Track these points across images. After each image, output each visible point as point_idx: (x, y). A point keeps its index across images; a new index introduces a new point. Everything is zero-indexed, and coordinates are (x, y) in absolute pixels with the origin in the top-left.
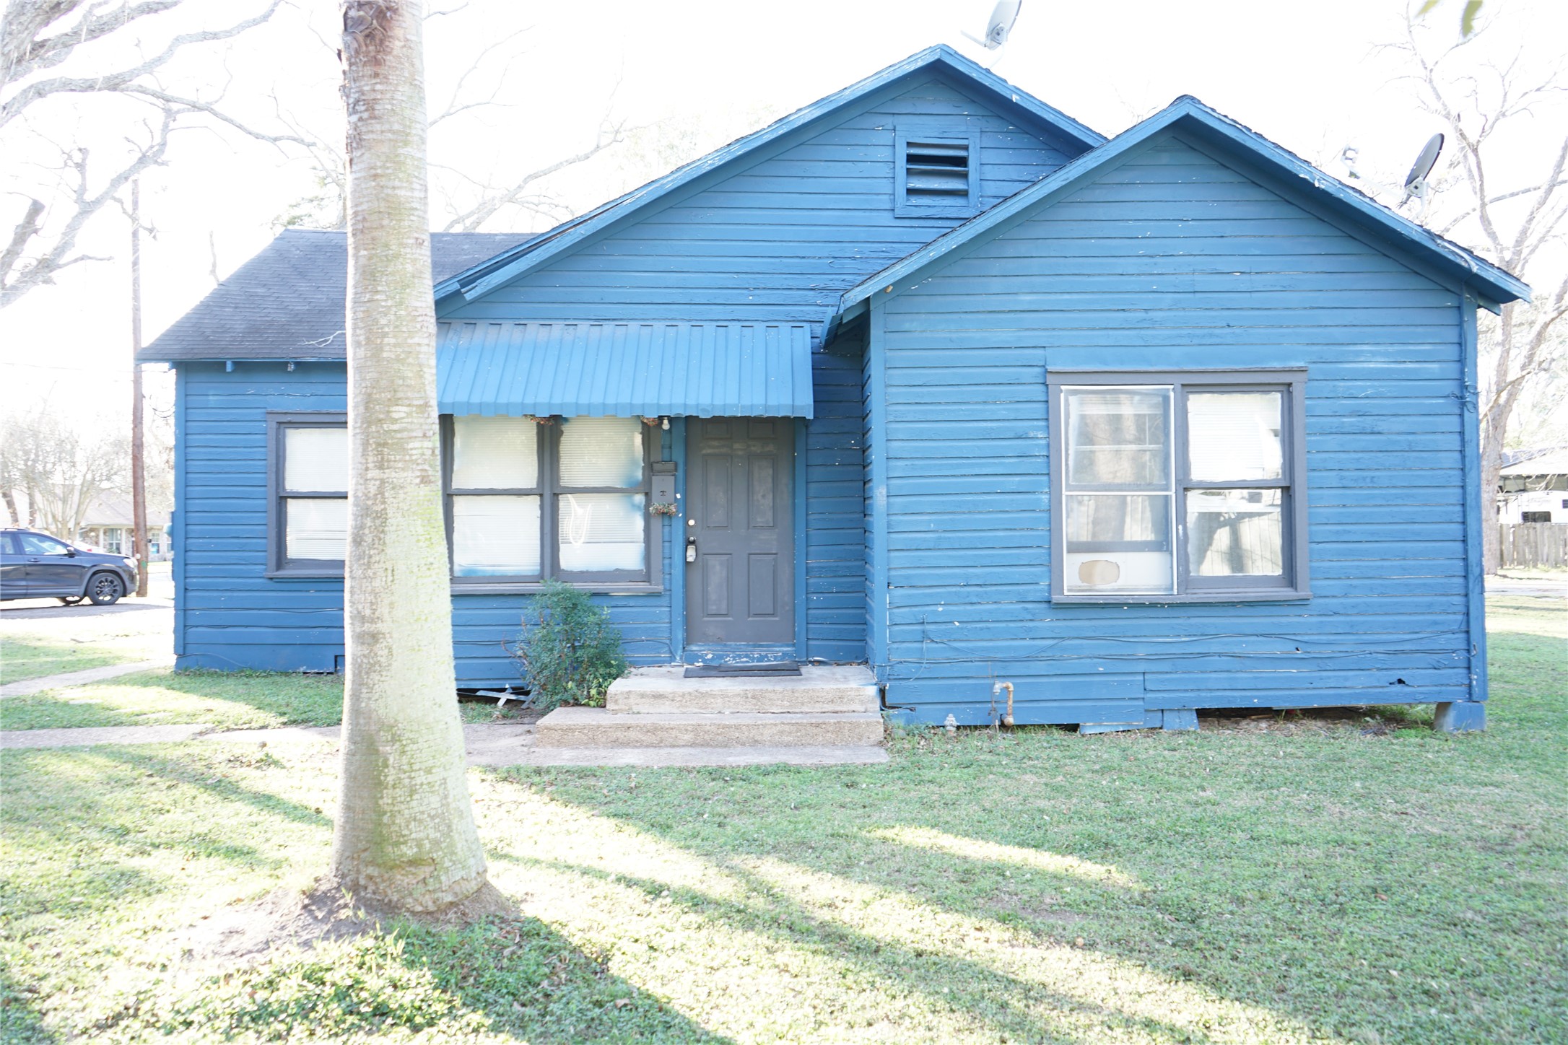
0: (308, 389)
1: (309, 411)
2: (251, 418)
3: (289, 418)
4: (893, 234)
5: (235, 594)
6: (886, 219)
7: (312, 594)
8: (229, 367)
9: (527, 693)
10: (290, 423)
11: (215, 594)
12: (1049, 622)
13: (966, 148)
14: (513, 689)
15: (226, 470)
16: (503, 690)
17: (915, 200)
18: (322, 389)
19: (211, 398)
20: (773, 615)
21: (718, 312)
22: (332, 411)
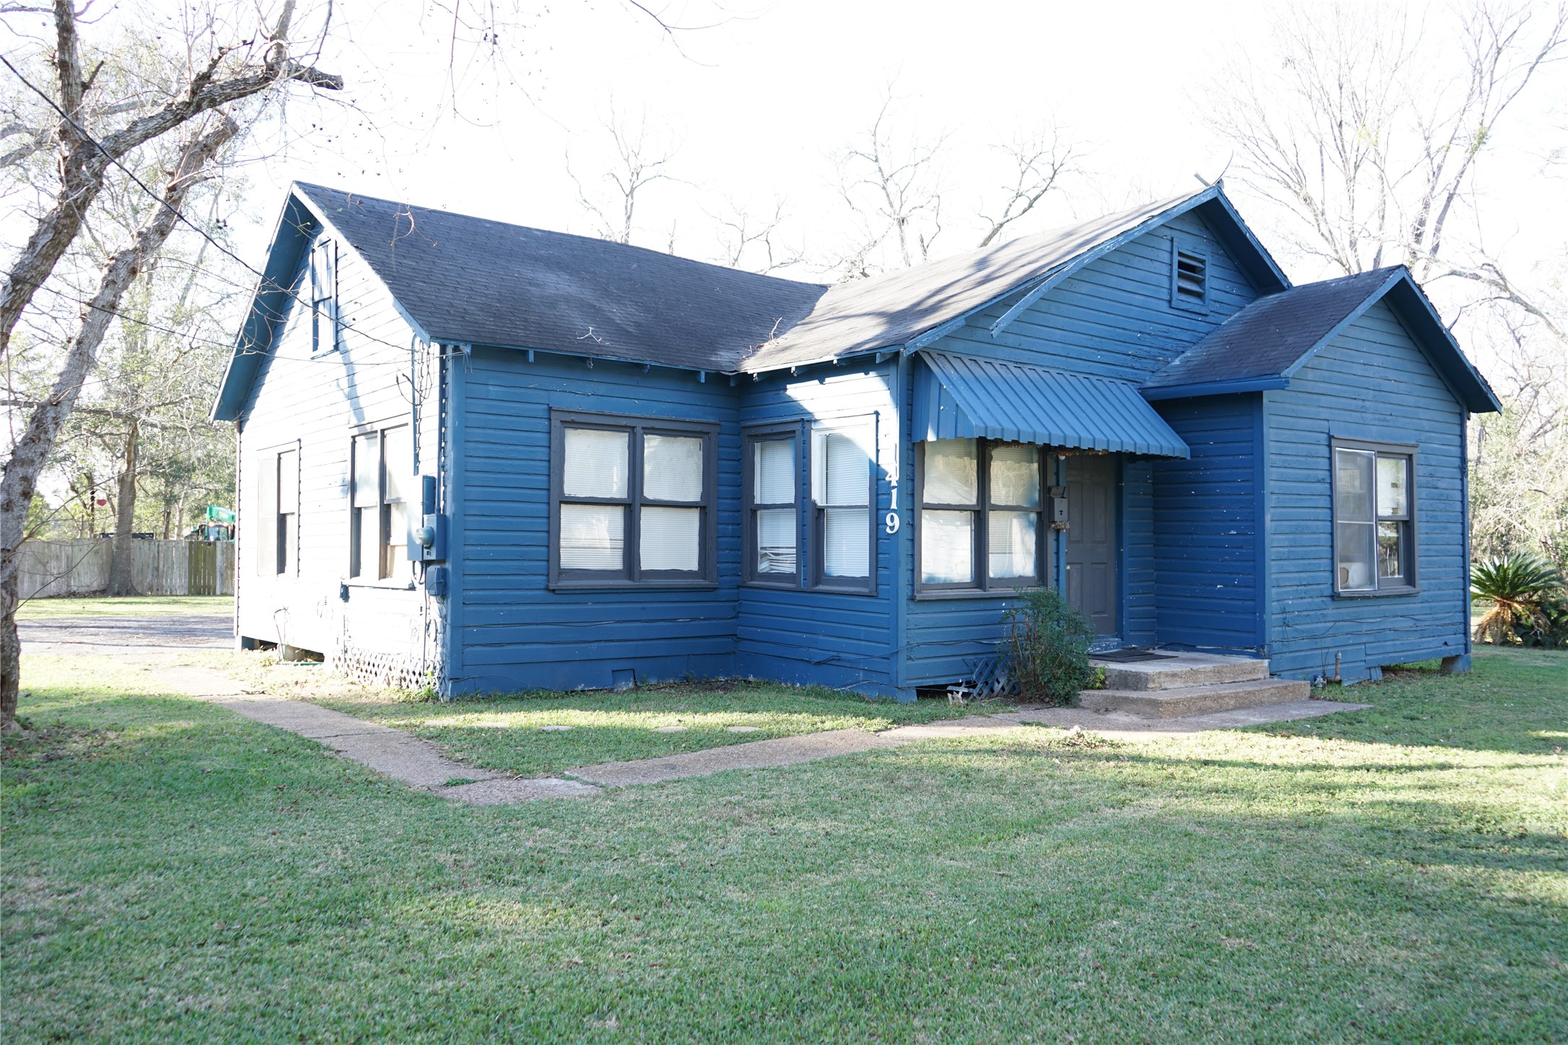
0: (590, 388)
1: (593, 411)
2: (534, 415)
3: (573, 417)
4: (1169, 319)
5: (514, 608)
6: (1164, 306)
7: (590, 606)
8: (531, 357)
9: (974, 687)
10: (573, 422)
11: (493, 608)
12: (1332, 611)
13: (1202, 262)
14: (967, 683)
15: (507, 470)
16: (959, 685)
17: (1183, 297)
18: (602, 389)
19: (491, 388)
20: (1104, 613)
21: (1082, 365)
22: (615, 413)
